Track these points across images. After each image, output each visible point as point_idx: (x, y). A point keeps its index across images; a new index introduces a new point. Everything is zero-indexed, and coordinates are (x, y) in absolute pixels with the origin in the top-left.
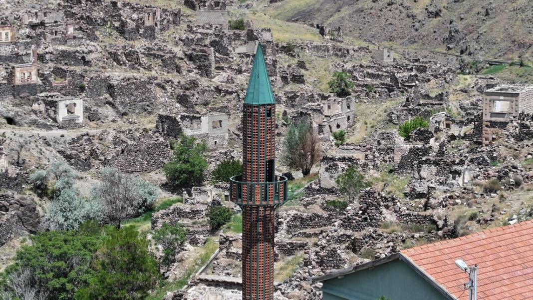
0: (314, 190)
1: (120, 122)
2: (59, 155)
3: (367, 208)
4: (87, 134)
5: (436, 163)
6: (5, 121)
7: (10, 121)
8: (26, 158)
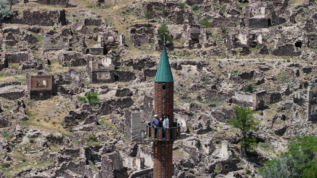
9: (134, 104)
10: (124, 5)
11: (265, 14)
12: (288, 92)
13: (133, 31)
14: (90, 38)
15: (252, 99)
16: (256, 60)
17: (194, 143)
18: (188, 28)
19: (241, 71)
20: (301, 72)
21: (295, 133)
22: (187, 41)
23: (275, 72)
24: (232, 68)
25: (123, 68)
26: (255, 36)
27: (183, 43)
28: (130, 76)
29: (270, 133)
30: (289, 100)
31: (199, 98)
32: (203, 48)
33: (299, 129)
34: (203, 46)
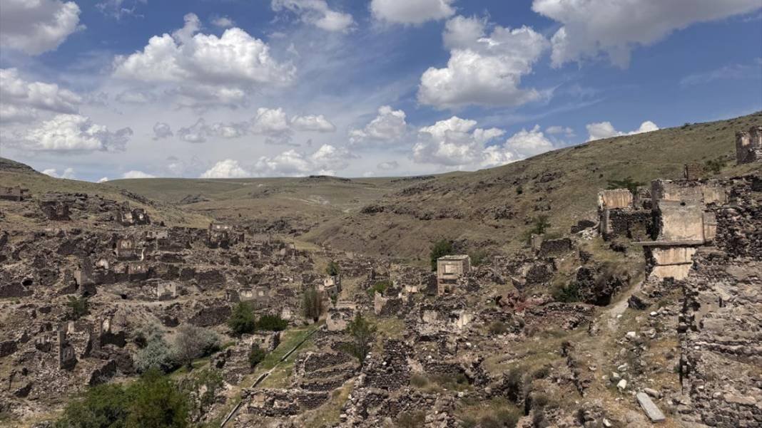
0: (324, 332)
1: (201, 295)
2: (156, 318)
3: (392, 358)
4: (178, 304)
5: (437, 309)
6: (120, 297)
7: (124, 297)
8: (131, 321)
12: (25, 339)
20: (38, 314)
21: (45, 390)
29: (9, 397)
30: (28, 348)
33: (50, 382)
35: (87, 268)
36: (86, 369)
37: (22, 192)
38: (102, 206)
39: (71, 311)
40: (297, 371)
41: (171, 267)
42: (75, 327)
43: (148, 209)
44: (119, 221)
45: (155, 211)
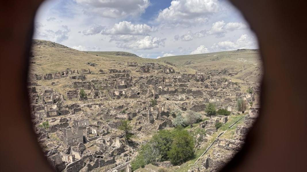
0: (248, 118)
1: (194, 99)
2: (178, 107)
4: (186, 102)
6: (166, 99)
7: (168, 99)
8: (170, 108)
9: (69, 125)
10: (64, 84)
11: (124, 83)
12: (139, 112)
13: (68, 93)
14: (47, 98)
15: (125, 116)
16: (124, 101)
17: (102, 141)
18: (93, 90)
19: (118, 105)
20: (142, 104)
21: (146, 129)
22: (93, 96)
23: (132, 104)
24: (114, 105)
25: (64, 109)
26: (121, 92)
27: (92, 97)
28: (67, 113)
29: (136, 130)
30: (140, 115)
31: (101, 119)
32: (101, 98)
33: (147, 127)
34: (100, 97)
35: (155, 89)
36: (158, 123)
37: (135, 63)
38: (159, 67)
39: (152, 104)
40: (237, 133)
41: (183, 89)
42: (153, 109)
43: (174, 68)
44: (165, 72)
45: (176, 68)
